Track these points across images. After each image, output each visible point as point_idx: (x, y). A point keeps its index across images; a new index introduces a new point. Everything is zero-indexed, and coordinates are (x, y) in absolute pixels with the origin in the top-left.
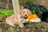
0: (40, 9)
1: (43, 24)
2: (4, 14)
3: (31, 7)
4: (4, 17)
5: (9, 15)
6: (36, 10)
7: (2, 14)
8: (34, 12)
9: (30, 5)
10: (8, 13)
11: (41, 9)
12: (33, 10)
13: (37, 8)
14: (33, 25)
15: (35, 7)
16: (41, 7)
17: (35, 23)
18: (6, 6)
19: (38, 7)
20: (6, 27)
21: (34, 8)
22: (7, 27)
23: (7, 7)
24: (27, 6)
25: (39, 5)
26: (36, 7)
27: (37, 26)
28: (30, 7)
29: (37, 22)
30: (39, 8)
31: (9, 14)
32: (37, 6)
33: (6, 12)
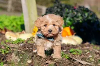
0: (81, 16)
1: (86, 51)
3: (62, 9)
4: (2, 30)
5: (12, 25)
6: (73, 18)
8: (68, 21)
9: (61, 6)
11: (83, 15)
12: (67, 17)
13: (75, 13)
14: (65, 50)
15: (70, 11)
16: (84, 10)
17: (69, 45)
19: (77, 12)
20: (3, 53)
21: (68, 13)
22: (6, 54)
23: (9, 6)
24: (54, 8)
25: (80, 7)
26: (72, 12)
27: (74, 53)
28: (59, 10)
29: (73, 45)
30: (79, 14)
31: (12, 23)
32: (74, 9)
33: (6, 18)
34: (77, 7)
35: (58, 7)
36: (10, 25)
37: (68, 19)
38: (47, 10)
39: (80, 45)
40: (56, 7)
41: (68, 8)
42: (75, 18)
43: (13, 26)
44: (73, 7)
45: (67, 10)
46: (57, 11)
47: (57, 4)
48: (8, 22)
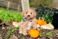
1: (56, 33)
2: (12, 16)
3: (43, 10)
6: (49, 14)
7: (10, 16)
9: (43, 8)
10: (17, 15)
12: (46, 14)
13: (51, 12)
14: (44, 33)
15: (48, 11)
18: (17, 7)
19: (52, 11)
21: (47, 12)
29: (49, 30)
31: (18, 17)
32: (50, 10)
34: (52, 9)
35: (41, 9)
36: (17, 18)
37: (47, 15)
38: (36, 10)
39: (53, 30)
40: (40, 9)
41: (47, 9)
42: (51, 15)
43: (19, 19)
44: (49, 9)
45: (47, 10)
46: (41, 11)
47: (41, 7)
48: (16, 16)
